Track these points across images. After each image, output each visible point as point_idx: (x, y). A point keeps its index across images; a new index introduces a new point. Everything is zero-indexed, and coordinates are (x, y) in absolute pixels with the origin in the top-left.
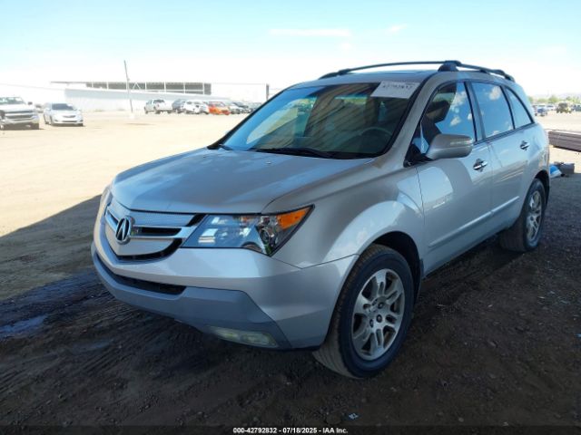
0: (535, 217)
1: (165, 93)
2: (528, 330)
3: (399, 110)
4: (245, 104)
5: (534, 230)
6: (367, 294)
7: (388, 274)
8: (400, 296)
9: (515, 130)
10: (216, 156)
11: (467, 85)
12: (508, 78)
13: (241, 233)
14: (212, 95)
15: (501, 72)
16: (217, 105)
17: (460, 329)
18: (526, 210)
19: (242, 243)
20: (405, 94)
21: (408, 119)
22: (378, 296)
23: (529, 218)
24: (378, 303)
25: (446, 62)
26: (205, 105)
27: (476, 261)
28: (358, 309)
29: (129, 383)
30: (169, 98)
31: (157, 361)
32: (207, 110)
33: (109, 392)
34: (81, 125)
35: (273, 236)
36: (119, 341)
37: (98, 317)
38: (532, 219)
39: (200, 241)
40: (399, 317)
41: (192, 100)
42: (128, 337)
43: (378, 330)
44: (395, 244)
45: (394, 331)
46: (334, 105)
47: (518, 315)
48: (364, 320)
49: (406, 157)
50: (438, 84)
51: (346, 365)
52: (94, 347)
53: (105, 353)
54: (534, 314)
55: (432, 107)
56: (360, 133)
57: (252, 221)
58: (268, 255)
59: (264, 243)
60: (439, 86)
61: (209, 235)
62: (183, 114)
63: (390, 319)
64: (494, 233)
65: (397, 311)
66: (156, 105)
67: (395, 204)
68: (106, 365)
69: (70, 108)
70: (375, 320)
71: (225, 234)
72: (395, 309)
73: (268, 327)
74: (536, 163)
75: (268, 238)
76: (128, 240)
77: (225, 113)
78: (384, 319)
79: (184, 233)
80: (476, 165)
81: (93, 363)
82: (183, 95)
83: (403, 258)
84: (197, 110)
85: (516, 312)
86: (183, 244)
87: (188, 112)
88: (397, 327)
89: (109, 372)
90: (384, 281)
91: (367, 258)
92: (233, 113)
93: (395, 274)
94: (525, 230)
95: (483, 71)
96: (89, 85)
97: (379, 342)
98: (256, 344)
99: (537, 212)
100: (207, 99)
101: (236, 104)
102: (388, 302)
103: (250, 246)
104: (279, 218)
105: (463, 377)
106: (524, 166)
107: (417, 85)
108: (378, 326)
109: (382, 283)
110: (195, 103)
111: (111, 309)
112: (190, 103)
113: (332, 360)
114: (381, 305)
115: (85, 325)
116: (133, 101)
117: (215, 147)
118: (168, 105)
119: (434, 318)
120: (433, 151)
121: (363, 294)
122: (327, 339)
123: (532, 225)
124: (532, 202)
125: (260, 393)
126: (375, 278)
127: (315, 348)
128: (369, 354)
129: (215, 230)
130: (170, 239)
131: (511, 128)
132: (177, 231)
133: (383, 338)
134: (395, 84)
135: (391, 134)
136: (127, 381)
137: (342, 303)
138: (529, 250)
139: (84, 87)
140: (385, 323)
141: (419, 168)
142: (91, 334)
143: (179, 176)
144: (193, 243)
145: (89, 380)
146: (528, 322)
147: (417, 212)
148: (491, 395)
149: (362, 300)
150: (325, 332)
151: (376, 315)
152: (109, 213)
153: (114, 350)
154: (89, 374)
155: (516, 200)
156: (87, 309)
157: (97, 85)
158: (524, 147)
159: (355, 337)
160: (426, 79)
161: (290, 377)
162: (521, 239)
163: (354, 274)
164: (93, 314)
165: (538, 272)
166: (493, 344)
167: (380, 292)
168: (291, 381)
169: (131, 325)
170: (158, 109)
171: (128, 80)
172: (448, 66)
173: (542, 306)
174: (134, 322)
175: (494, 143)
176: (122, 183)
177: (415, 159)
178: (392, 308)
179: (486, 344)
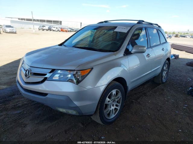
0: (165, 72)
1: (46, 23)
2: (161, 110)
3: (123, 36)
4: (73, 29)
5: (165, 77)
6: (110, 98)
7: (117, 91)
8: (120, 98)
9: (160, 44)
10: (61, 48)
11: (146, 28)
12: (159, 27)
13: (68, 76)
14: (62, 25)
15: (157, 25)
16: (63, 29)
17: (139, 109)
18: (163, 70)
19: (68, 79)
20: (125, 31)
21: (126, 39)
22: (113, 98)
23: (163, 73)
24: (113, 100)
25: (140, 21)
26: (59, 28)
27: (146, 86)
28: (106, 102)
29: (28, 125)
30: (47, 25)
31: (38, 118)
32: (60, 30)
33: (21, 128)
34: (16, 33)
35: (78, 78)
36: (25, 110)
37: (18, 102)
38: (164, 73)
39: (53, 78)
40: (119, 105)
41: (55, 26)
42: (28, 109)
43: (113, 109)
44: (119, 81)
45: (118, 109)
46: (101, 33)
47: (158, 105)
48: (108, 106)
49: (125, 52)
50: (137, 28)
51: (101, 121)
52: (16, 112)
53: (20, 114)
54: (163, 104)
55: (134, 35)
56: (110, 43)
57: (72, 72)
58: (77, 84)
59: (76, 80)
60: (137, 29)
61: (57, 77)
62: (52, 31)
63: (117, 106)
64: (152, 77)
65: (119, 103)
66: (42, 27)
67: (120, 68)
68: (19, 119)
69: (12, 27)
70: (112, 106)
71: (62, 76)
72: (118, 102)
73: (76, 108)
74: (166, 55)
75: (77, 78)
76: (29, 77)
77: (66, 31)
78: (115, 106)
79: (48, 76)
80: (147, 55)
81: (15, 118)
82: (52, 24)
83: (122, 86)
84: (57, 30)
85: (157, 104)
86: (47, 79)
87: (54, 31)
88: (119, 108)
89: (21, 121)
90: (115, 93)
91: (110, 86)
92: (69, 31)
93: (119, 91)
94: (162, 77)
95: (151, 24)
96: (19, 19)
97: (113, 113)
98: (72, 114)
99: (166, 71)
100: (60, 26)
101: (70, 29)
102: (116, 100)
103: (71, 81)
104: (81, 72)
105: (139, 125)
106: (163, 56)
107: (129, 28)
108: (113, 108)
109: (114, 94)
110: (56, 28)
111: (23, 99)
112: (54, 27)
113: (97, 119)
114: (114, 101)
115: (13, 105)
116: (35, 26)
117: (61, 45)
118: (47, 28)
119: (131, 105)
120: (133, 51)
121: (108, 97)
122: (95, 112)
123: (164, 75)
124: (165, 67)
125: (72, 129)
126: (112, 92)
127: (92, 115)
128: (109, 117)
129: (59, 75)
130: (43, 77)
131: (159, 43)
132: (46, 75)
133: (114, 112)
134: (122, 27)
135: (120, 44)
136: (27, 125)
137: (101, 100)
138: (163, 83)
139: (17, 20)
140: (115, 107)
141: (128, 56)
142: (15, 108)
143: (47, 55)
144: (51, 79)
145: (14, 124)
146: (161, 107)
147: (127, 70)
148: (148, 131)
149: (108, 99)
150: (95, 110)
151: (112, 104)
152: (23, 67)
153: (23, 113)
154: (14, 122)
155: (160, 67)
156: (14, 99)
157: (22, 19)
158: (163, 50)
159: (105, 112)
160: (132, 26)
161: (83, 124)
162: (160, 80)
163: (106, 91)
164: (16, 100)
165: (165, 90)
166: (149, 114)
167: (114, 97)
168: (83, 125)
169: (30, 105)
170: (43, 29)
171: (33, 18)
172: (140, 22)
173: (166, 102)
174: (31, 104)
175: (154, 48)
176: (28, 57)
177: (127, 53)
178: (117, 102)
179: (147, 114)
